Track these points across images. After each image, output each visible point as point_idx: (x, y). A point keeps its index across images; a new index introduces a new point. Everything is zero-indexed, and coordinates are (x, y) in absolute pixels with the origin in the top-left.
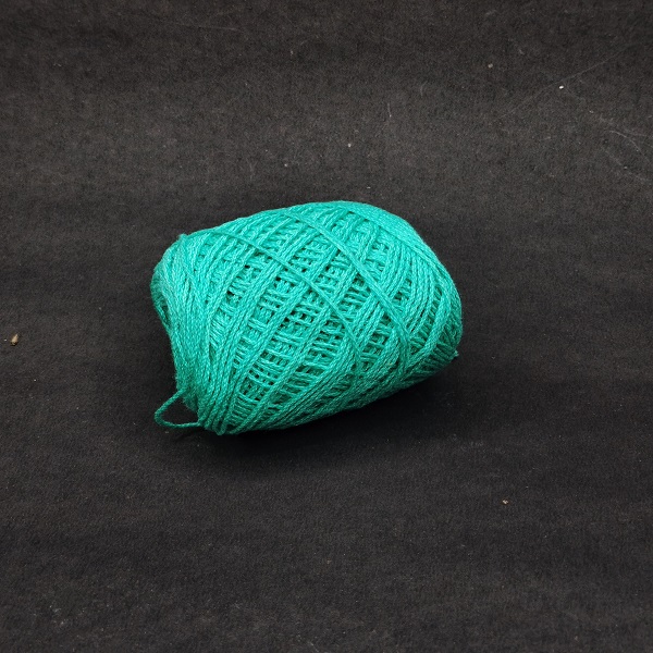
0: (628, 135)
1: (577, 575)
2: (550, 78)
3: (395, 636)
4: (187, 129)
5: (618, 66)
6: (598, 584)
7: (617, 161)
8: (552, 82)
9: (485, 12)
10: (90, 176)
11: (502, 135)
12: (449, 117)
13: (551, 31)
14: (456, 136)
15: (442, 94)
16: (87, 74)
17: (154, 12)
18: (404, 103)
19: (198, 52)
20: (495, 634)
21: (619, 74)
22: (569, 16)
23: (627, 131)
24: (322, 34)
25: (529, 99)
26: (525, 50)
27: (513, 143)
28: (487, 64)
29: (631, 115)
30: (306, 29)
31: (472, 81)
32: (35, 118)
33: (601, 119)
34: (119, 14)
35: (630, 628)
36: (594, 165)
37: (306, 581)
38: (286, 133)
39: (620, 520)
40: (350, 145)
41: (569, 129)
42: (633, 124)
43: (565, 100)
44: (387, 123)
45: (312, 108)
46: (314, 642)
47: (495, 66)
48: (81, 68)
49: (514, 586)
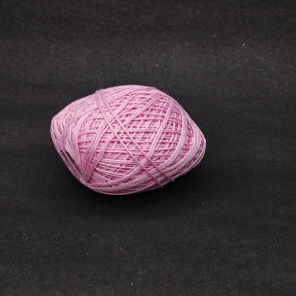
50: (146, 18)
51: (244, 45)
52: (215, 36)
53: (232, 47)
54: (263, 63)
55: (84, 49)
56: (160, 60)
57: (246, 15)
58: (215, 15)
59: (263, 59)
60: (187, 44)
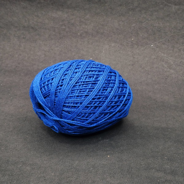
0: (170, 59)
1: (122, 177)
2: (149, 43)
4: (48, 53)
5: (169, 40)
6: (128, 180)
9: (132, 25)
10: (19, 64)
11: (134, 58)
12: (120, 52)
14: (121, 58)
15: (119, 46)
16: (24, 38)
17: (44, 23)
18: (108, 48)
19: (54, 33)
21: (169, 43)
22: (155, 26)
23: (169, 58)
24: (87, 29)
25: (143, 48)
26: (143, 35)
27: (137, 60)
28: (132, 38)
29: (171, 54)
30: (83, 28)
31: (127, 43)
32: (8, 49)
33: (163, 55)
34: (35, 23)
36: (159, 67)
39: (141, 163)
40: (91, 59)
41: (153, 57)
42: (172, 56)
43: (153, 49)
44: (102, 53)
45: (82, 49)
47: (134, 39)
48: (22, 36)
50: (86, 27)
51: (152, 46)
52: (133, 39)
53: (144, 47)
54: (165, 58)
55: (43, 47)
56: (94, 55)
57: (155, 25)
58: (133, 25)
59: (165, 55)
60: (113, 45)
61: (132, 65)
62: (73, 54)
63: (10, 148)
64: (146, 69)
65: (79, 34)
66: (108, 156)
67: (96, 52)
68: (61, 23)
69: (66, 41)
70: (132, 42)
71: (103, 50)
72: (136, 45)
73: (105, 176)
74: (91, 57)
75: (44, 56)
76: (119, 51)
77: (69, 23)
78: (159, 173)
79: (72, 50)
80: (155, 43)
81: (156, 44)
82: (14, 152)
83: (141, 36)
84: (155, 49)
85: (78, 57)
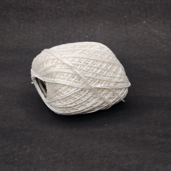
0: (161, 35)
1: (119, 142)
3: (64, 155)
4: (46, 32)
5: (160, 17)
6: (124, 144)
7: (158, 41)
8: (142, 21)
9: (125, 3)
11: (128, 34)
13: (142, 8)
14: (115, 35)
18: (102, 26)
19: (51, 13)
20: (91, 155)
21: (160, 19)
22: (147, 4)
23: (161, 33)
24: (82, 8)
25: (135, 25)
27: (130, 36)
28: (125, 16)
29: (163, 30)
30: (78, 7)
31: (121, 21)
32: (8, 30)
33: (155, 31)
35: (129, 155)
36: (151, 42)
37: (45, 141)
38: (71, 34)
40: (87, 37)
41: (146, 33)
42: (163, 32)
43: (145, 25)
44: (97, 31)
45: (78, 27)
46: (41, 155)
47: (127, 17)
49: (100, 144)
61: (126, 41)
62: (70, 33)
63: (14, 119)
64: (139, 45)
65: (74, 13)
66: (106, 125)
67: (91, 30)
68: (57, 3)
69: (63, 21)
70: (125, 20)
71: (98, 28)
72: (129, 23)
73: (103, 141)
74: (87, 35)
75: (43, 35)
76: (113, 29)
77: (64, 3)
78: (153, 136)
79: (69, 29)
80: (147, 19)
81: (148, 21)
82: (18, 122)
83: (134, 13)
84: (147, 25)
85: (74, 35)
